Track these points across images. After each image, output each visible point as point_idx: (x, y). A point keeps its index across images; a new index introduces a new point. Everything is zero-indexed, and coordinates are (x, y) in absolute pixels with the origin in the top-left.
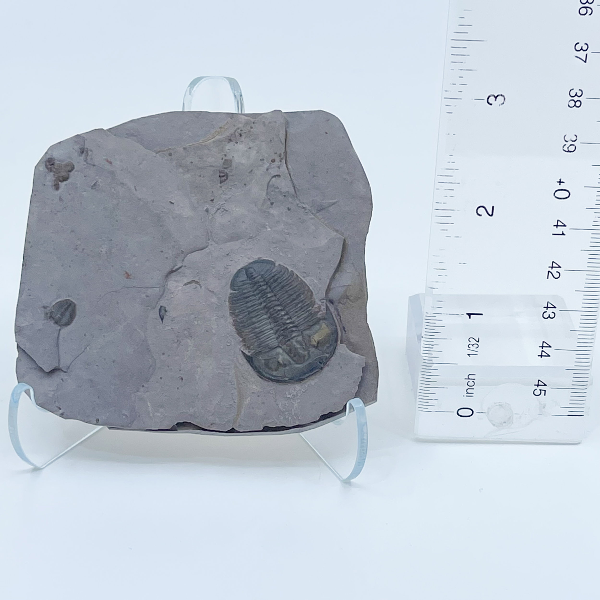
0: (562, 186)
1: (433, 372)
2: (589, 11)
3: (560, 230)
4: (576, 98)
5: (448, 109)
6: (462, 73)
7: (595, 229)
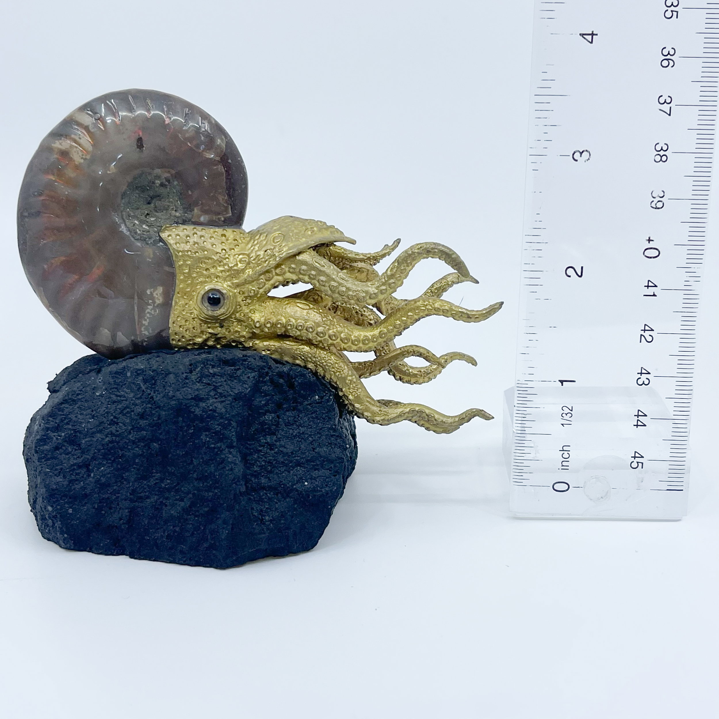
0: (652, 245)
1: (528, 444)
2: (671, 63)
3: (650, 291)
4: (662, 153)
6: (546, 129)
7: (687, 289)
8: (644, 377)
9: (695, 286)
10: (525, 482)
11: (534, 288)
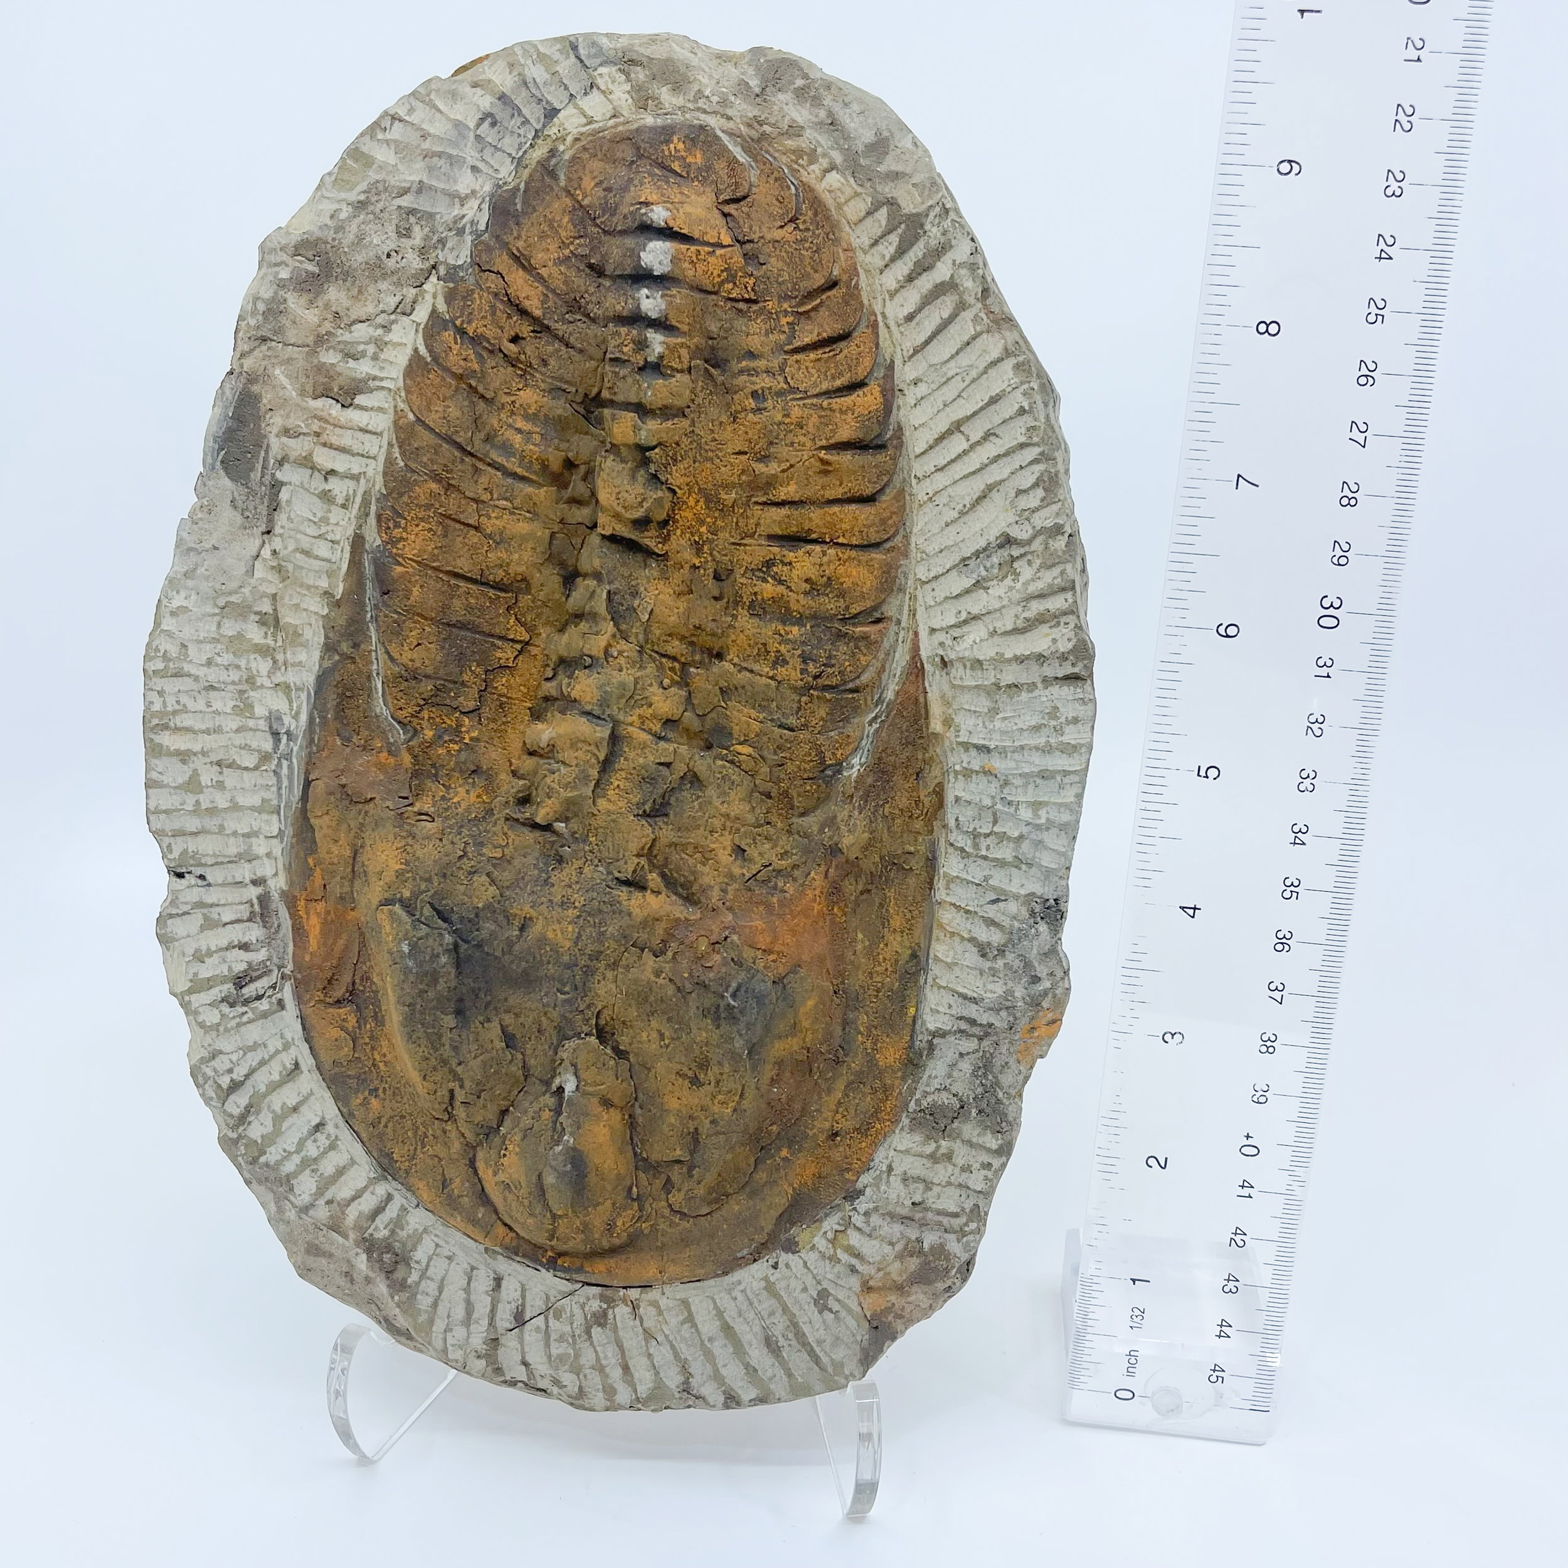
0: (1250, 1141)
1: (1087, 1344)
2: (1287, 948)
3: (1246, 1192)
4: (1269, 1044)
5: (1116, 1044)
6: (1132, 1005)
7: (1288, 1194)
8: (1231, 1284)
9: (1298, 1191)
10: (1082, 1386)
11: (1108, 1176)
